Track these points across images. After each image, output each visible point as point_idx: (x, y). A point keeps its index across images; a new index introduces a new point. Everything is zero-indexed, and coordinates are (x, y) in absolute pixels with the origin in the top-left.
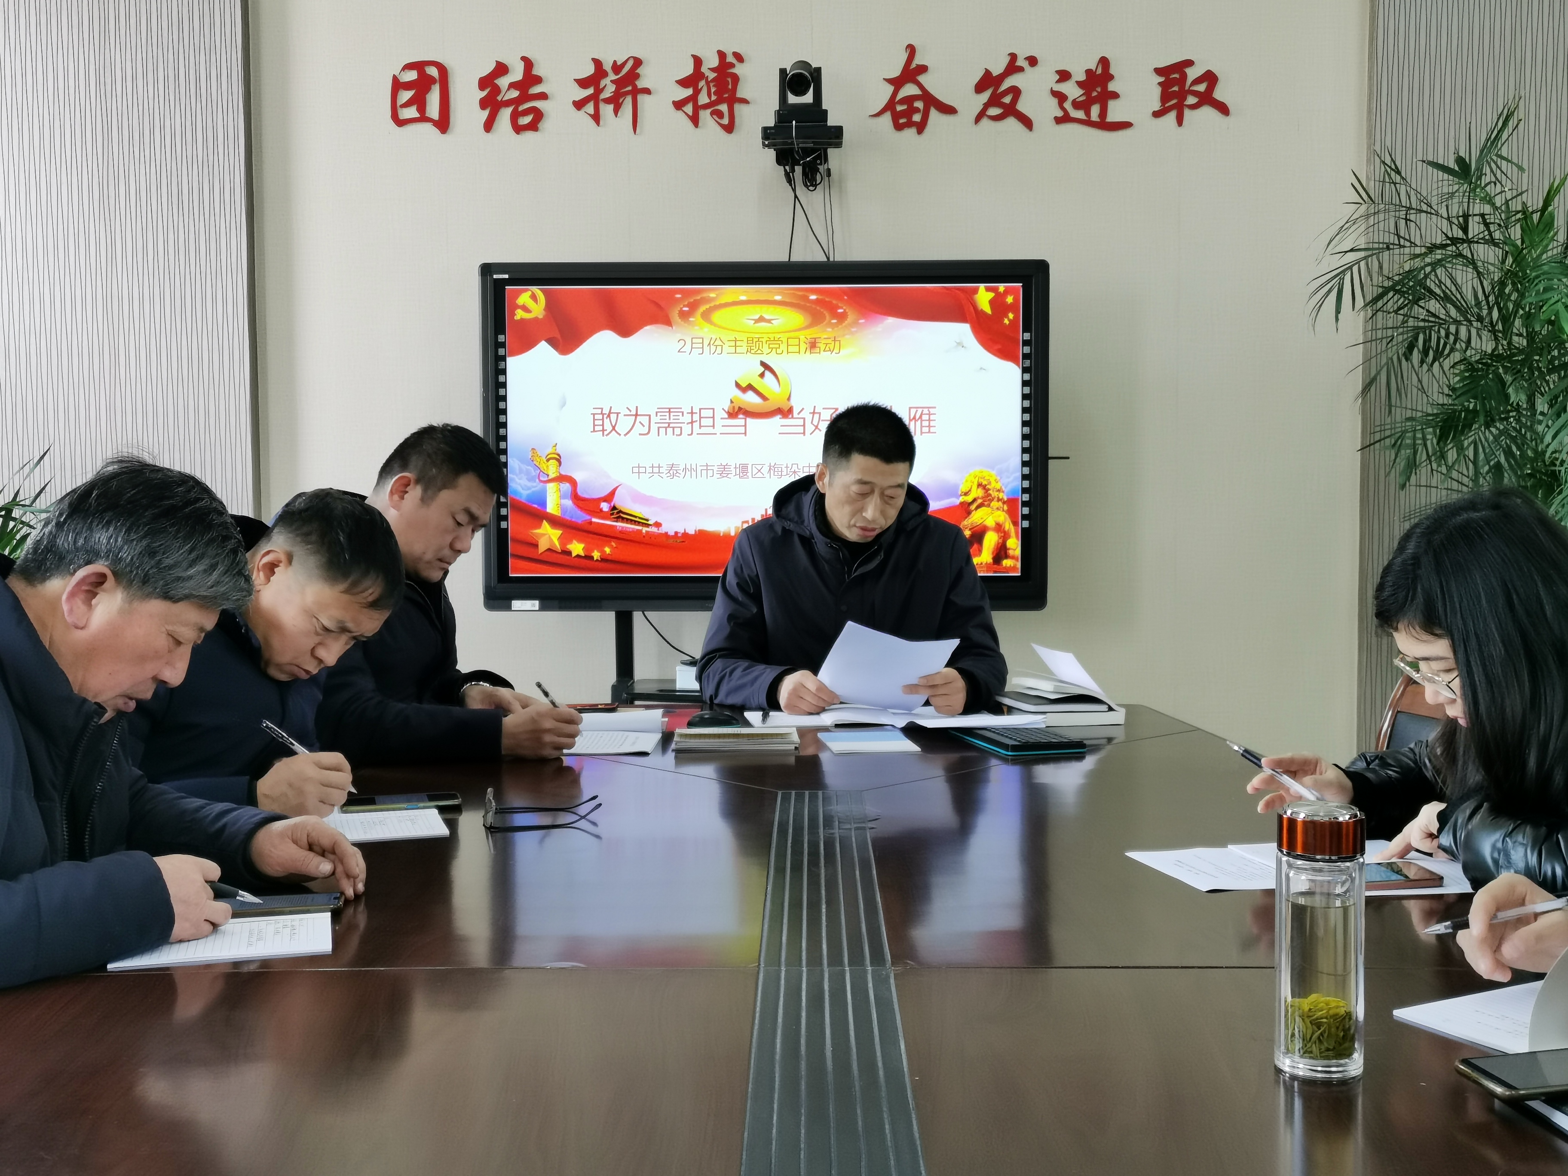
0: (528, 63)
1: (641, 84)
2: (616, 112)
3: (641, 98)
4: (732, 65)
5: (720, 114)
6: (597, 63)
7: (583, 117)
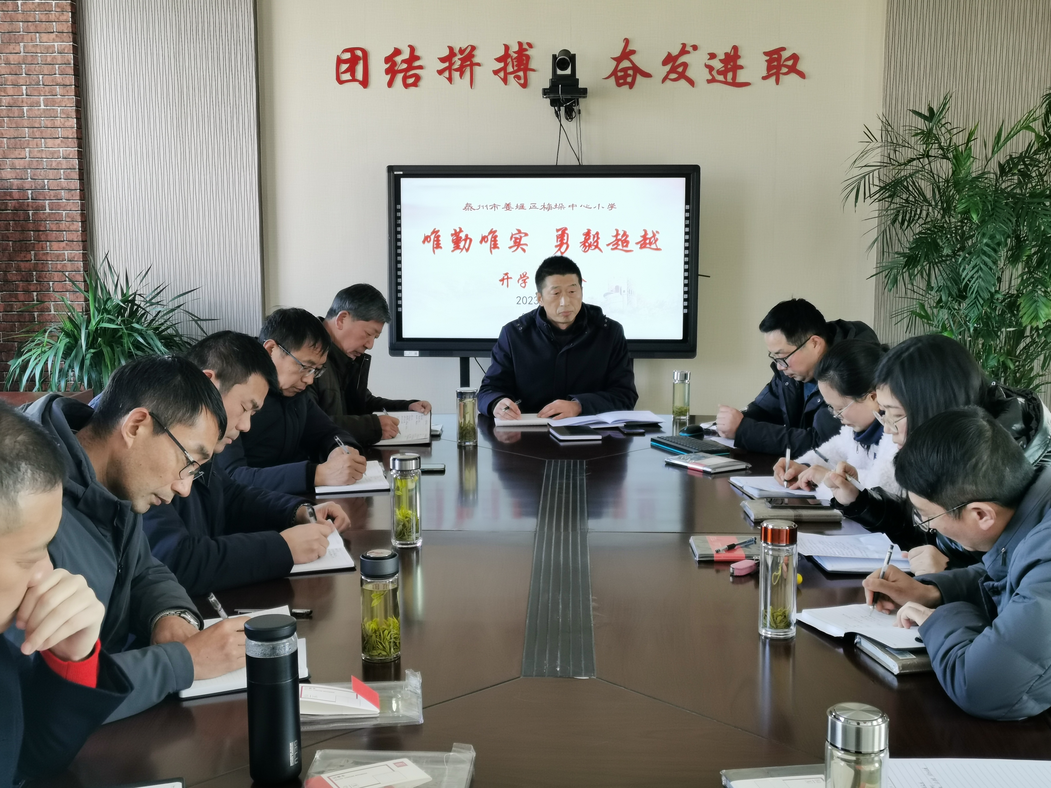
0: (412, 49)
1: (475, 60)
2: (461, 76)
3: (476, 68)
4: (526, 50)
5: (519, 78)
6: (451, 49)
7: (443, 79)
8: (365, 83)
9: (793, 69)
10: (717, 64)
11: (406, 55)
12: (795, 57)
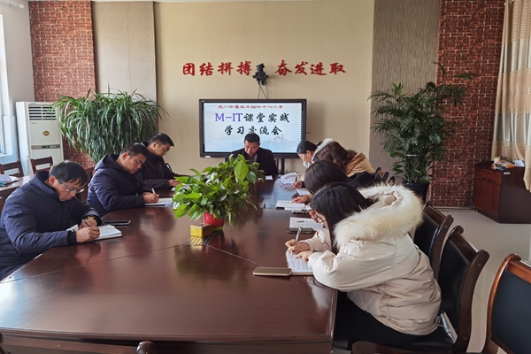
0: (209, 63)
2: (226, 72)
3: (231, 69)
4: (248, 64)
5: (246, 72)
6: (222, 63)
7: (220, 73)
8: (193, 74)
9: (340, 70)
10: (314, 68)
11: (207, 65)
12: (341, 66)
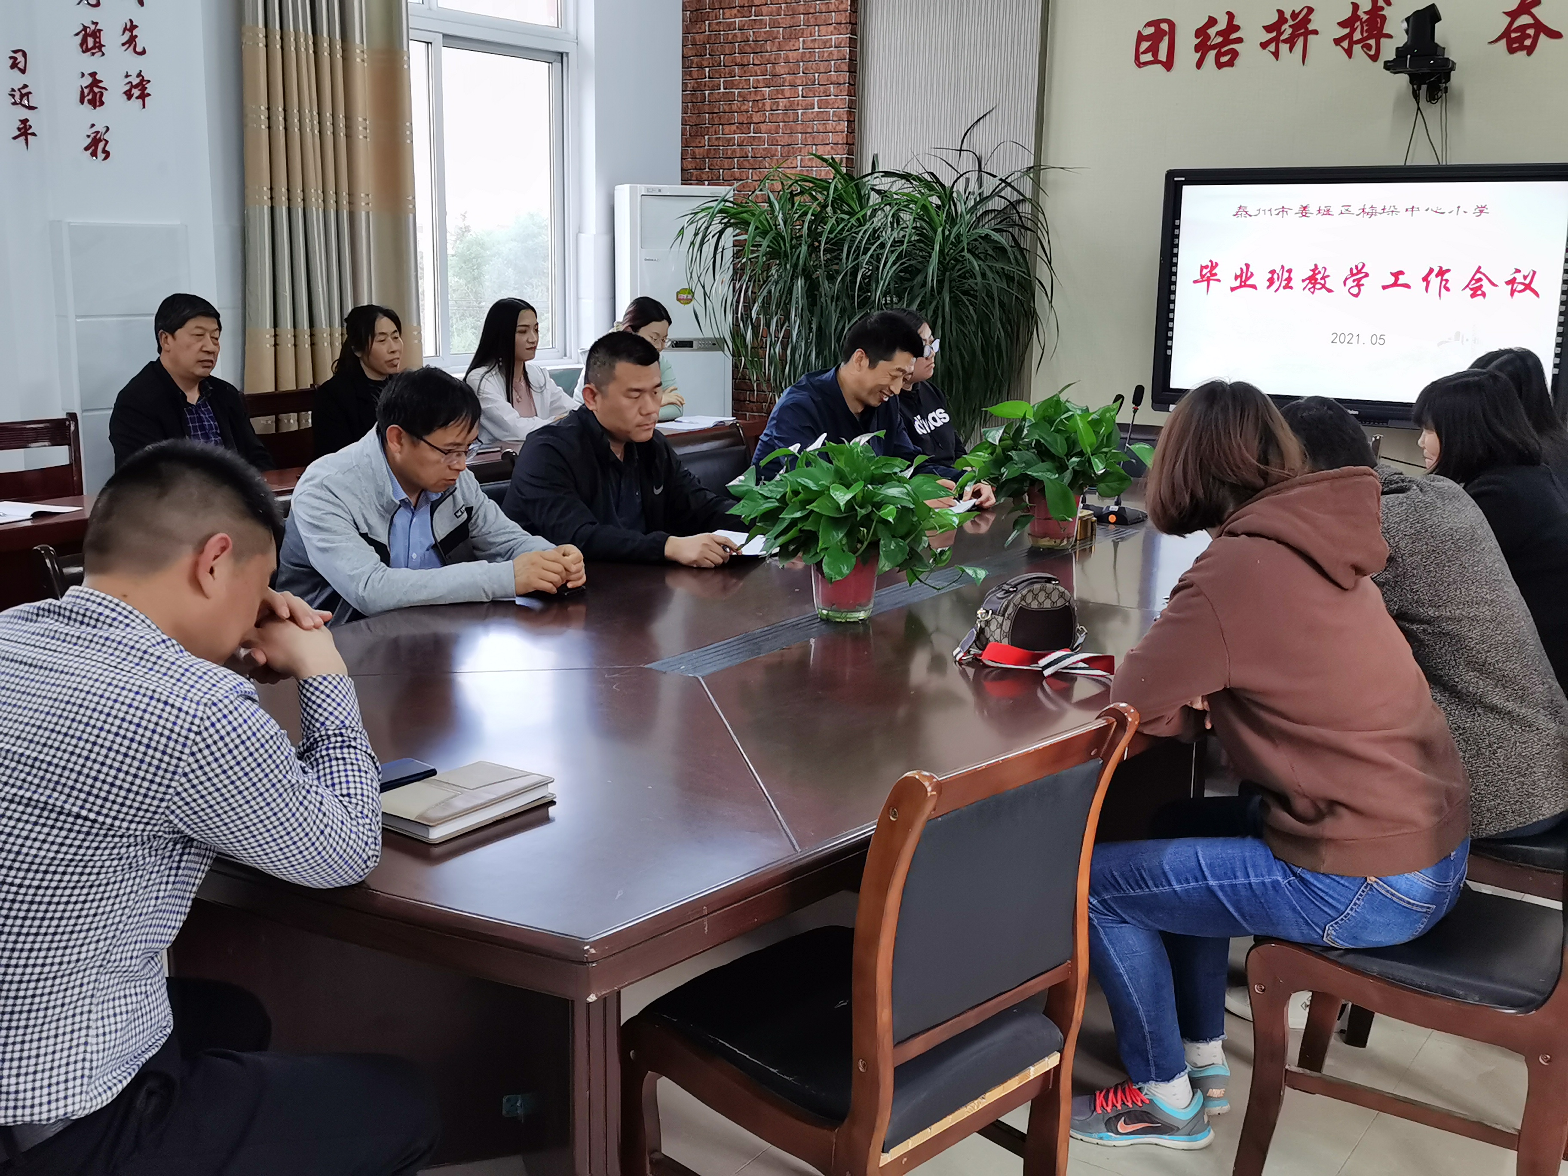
0: (1231, 16)
1: (1311, 27)
2: (1291, 49)
3: (1311, 38)
4: (1382, 9)
5: (1369, 47)
6: (1281, 13)
7: (1267, 55)
8: (1168, 65)
11: (1222, 25)
